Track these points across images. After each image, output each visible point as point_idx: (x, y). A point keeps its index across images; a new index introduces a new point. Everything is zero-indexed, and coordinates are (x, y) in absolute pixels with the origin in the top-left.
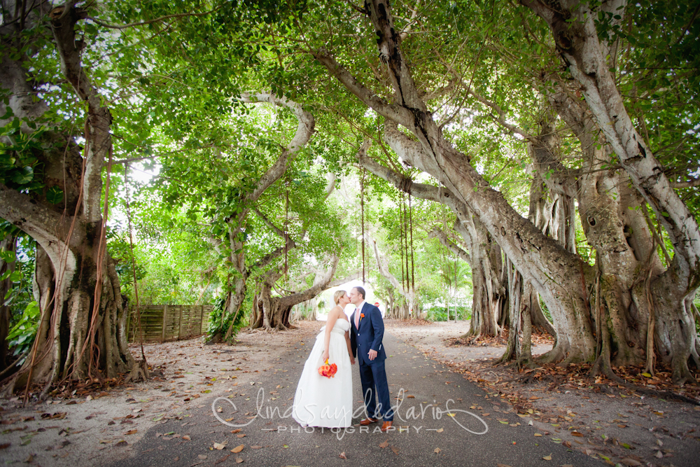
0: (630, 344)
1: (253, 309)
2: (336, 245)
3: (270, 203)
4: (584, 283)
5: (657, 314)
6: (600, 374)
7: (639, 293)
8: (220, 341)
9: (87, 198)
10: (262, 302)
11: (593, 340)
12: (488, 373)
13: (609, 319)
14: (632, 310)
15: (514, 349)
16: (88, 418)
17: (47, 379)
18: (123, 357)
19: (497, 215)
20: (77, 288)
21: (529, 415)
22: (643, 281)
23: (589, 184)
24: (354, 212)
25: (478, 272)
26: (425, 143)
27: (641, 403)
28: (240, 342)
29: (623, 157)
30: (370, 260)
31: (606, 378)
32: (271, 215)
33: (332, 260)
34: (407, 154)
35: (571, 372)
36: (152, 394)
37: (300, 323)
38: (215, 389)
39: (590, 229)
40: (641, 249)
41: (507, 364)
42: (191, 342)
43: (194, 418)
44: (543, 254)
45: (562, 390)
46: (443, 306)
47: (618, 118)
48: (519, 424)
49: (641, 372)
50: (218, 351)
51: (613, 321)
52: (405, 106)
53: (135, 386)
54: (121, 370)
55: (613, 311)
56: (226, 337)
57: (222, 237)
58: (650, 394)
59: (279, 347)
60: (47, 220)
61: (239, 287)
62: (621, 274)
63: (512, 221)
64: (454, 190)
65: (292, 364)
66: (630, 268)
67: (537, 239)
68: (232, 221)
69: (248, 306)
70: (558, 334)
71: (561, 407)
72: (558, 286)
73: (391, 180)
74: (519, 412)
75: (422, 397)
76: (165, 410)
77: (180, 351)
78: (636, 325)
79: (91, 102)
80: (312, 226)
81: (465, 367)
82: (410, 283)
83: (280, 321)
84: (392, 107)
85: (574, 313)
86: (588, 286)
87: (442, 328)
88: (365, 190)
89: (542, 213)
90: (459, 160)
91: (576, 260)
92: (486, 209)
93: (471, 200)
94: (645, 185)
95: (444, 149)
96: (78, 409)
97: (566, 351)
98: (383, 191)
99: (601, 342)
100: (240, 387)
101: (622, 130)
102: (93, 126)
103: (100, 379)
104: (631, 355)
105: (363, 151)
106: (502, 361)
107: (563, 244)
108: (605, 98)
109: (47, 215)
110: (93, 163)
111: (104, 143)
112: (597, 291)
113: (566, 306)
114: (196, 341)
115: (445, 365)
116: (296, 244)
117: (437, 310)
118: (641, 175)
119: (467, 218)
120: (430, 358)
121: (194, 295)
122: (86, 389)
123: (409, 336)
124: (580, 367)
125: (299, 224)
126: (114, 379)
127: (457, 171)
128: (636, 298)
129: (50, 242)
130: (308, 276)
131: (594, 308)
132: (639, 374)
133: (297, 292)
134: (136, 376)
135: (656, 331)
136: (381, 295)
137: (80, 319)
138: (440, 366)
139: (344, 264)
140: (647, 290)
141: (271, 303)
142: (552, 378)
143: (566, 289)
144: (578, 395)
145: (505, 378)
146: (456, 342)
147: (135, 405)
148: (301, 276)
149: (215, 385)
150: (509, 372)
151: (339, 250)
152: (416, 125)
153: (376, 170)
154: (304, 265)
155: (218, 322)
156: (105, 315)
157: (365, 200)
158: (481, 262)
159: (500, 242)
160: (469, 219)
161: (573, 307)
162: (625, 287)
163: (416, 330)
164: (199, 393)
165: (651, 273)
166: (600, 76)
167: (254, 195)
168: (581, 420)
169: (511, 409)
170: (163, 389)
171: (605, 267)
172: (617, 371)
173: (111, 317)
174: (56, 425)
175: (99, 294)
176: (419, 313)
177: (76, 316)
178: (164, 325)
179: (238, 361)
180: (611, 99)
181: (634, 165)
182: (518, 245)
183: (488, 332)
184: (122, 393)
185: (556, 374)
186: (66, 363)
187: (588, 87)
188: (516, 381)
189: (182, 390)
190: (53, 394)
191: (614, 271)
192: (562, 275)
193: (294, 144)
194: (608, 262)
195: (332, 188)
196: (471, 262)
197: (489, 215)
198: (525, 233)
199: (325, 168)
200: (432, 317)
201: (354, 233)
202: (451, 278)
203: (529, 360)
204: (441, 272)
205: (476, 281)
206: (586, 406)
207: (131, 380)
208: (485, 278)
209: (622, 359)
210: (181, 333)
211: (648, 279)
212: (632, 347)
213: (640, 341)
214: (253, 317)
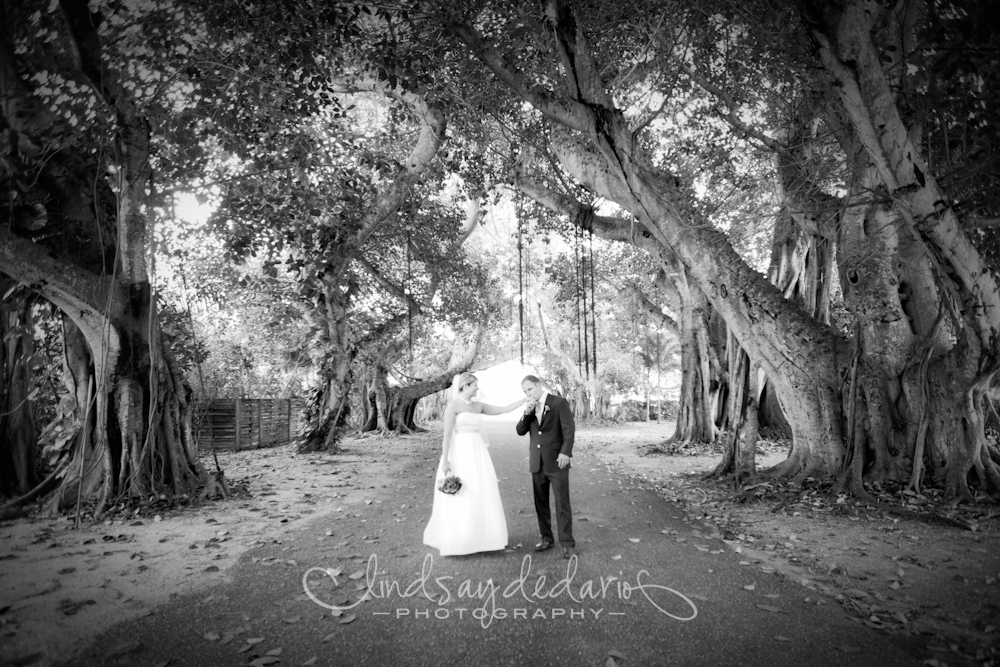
0: (893, 452)
1: (362, 405)
2: (482, 310)
3: (382, 248)
4: (836, 366)
5: (933, 411)
6: (846, 491)
7: (912, 380)
8: (318, 449)
9: (126, 249)
10: (374, 394)
11: (841, 445)
12: (694, 491)
13: (867, 417)
14: (901, 405)
15: (732, 458)
16: (162, 541)
17: (98, 494)
18: (192, 467)
19: (716, 267)
20: (124, 375)
21: (738, 542)
22: (918, 364)
23: (853, 221)
24: (507, 259)
25: (690, 349)
26: (611, 158)
27: (891, 528)
28: (346, 450)
29: (892, 187)
30: (533, 332)
31: (853, 496)
32: (384, 267)
33: (476, 332)
34: (585, 173)
35: (807, 489)
36: (237, 514)
37: (430, 423)
38: (320, 508)
39: (851, 289)
40: (921, 318)
41: (721, 479)
42: (277, 450)
43: (297, 542)
44: (780, 324)
45: (790, 512)
46: (641, 399)
47: (886, 128)
48: (722, 551)
49: (903, 489)
50: (317, 462)
51: (872, 420)
52: (581, 100)
53: (213, 505)
54: (192, 485)
55: (873, 407)
56: (327, 443)
57: (315, 300)
58: (908, 516)
59: (402, 456)
60: (75, 281)
61: (341, 372)
62: (890, 353)
63: (738, 275)
64: (653, 230)
65: (421, 479)
66: (903, 345)
67: (772, 303)
68: (327, 277)
69: (355, 399)
70: (794, 438)
71: (783, 532)
72: (799, 371)
73: (563, 212)
74: (725, 538)
75: (598, 520)
76: (258, 533)
77: (265, 462)
78: (905, 426)
79: (119, 107)
80: (445, 282)
81: (662, 483)
82: (591, 366)
83: (401, 421)
84: (563, 103)
85: (819, 409)
86: (841, 370)
87: (637, 431)
88: (524, 226)
89: (789, 261)
90: (662, 183)
91: (827, 333)
92: (699, 257)
93: (678, 244)
94: (921, 227)
95: (641, 168)
96: (147, 531)
97: (804, 460)
98: (551, 227)
99: (852, 449)
100: (352, 507)
101: (891, 146)
102: (125, 143)
103: (167, 495)
104: (892, 467)
105: (520, 165)
106: (714, 474)
107: (811, 310)
108: (868, 100)
109: (74, 274)
110: (130, 198)
111: (142, 168)
112: (853, 378)
113: (809, 398)
114: (284, 449)
115: (635, 480)
116: (422, 308)
117: (633, 405)
118: (916, 212)
119: (676, 269)
120: (615, 472)
121: (275, 385)
122: (151, 507)
123: (588, 441)
124: (821, 483)
125: (426, 279)
126: (185, 496)
127: (659, 201)
128: (906, 388)
129: (82, 313)
130: (440, 356)
131: (847, 402)
132: (900, 492)
133: (425, 380)
134: (213, 492)
135: (929, 432)
136: (549, 383)
137: (133, 416)
138: (627, 482)
139: (493, 338)
140: (923, 376)
141: (388, 396)
142: (779, 497)
143: (810, 374)
144: (811, 517)
145: (716, 497)
146: (655, 451)
147: (218, 527)
148: (430, 356)
149: (318, 503)
150: (722, 489)
151: (486, 317)
152: (598, 130)
153: (541, 195)
154: (434, 340)
155: (314, 422)
156: (164, 412)
157: (524, 241)
158: (695, 335)
159: (719, 306)
160: (678, 271)
161: (818, 401)
162: (893, 373)
163: (599, 434)
164: (300, 514)
165: (931, 352)
166: (862, 65)
167: (358, 237)
168: (806, 547)
169: (716, 535)
170: (250, 508)
171: (867, 344)
172: (870, 487)
173: (172, 413)
174: (125, 548)
175: (156, 383)
176: (604, 409)
177: (126, 413)
178: (238, 427)
179: (347, 474)
180: (877, 100)
181: (907, 198)
182: (745, 311)
183: (701, 436)
184: (199, 513)
185: (787, 492)
186: (121, 475)
187: (845, 82)
188: (730, 500)
189: (276, 510)
190: (111, 512)
191: (879, 349)
192: (805, 354)
193: (416, 161)
194: (871, 336)
195: (475, 223)
196: (682, 335)
197: (704, 266)
198: (756, 292)
199: (464, 194)
200: (624, 415)
201: (509, 290)
202: (652, 358)
203: (751, 473)
204: (639, 349)
205: (686, 363)
206: (817, 530)
207: (207, 497)
208: (699, 359)
209: (880, 471)
210: (262, 437)
211: (927, 362)
212: (896, 455)
213: (907, 448)
214: (362, 416)
